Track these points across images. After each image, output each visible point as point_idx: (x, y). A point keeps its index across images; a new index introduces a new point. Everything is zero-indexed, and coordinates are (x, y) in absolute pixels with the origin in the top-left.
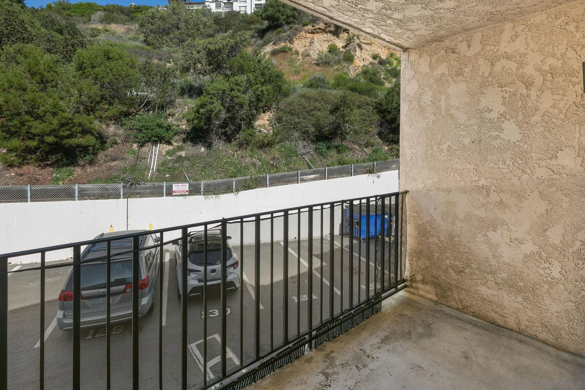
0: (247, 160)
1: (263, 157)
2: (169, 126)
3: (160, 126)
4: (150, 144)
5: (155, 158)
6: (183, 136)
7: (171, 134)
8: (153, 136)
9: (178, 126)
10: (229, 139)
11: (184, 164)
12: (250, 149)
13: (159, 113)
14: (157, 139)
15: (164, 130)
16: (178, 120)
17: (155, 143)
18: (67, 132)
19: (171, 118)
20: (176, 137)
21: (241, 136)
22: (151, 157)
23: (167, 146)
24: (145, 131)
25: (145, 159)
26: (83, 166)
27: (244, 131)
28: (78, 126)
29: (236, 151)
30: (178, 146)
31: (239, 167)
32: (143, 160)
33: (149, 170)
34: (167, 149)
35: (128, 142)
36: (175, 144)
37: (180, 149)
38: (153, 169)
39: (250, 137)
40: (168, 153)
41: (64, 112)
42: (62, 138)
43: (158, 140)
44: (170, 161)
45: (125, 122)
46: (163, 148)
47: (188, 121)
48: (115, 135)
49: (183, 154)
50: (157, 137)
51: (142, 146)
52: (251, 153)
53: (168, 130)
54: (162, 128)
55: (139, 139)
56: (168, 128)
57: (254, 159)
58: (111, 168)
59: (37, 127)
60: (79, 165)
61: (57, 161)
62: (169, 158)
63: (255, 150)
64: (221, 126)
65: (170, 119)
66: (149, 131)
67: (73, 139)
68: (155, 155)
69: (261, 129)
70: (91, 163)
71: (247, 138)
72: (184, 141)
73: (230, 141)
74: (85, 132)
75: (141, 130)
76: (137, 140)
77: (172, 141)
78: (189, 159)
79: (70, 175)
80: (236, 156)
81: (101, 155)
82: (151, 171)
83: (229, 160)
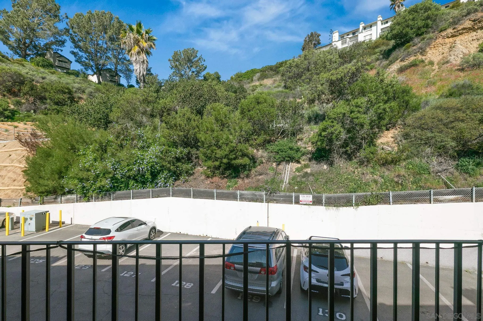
0: (368, 177)
1: (386, 174)
2: (298, 148)
3: (291, 149)
4: (284, 163)
5: (287, 174)
6: (309, 156)
7: (299, 154)
8: (286, 157)
9: (305, 148)
10: (349, 157)
11: (309, 179)
12: (371, 167)
13: (291, 139)
14: (289, 159)
15: (294, 152)
16: (305, 143)
17: (288, 162)
18: (234, 156)
19: (300, 142)
20: (304, 157)
21: (362, 154)
22: (285, 173)
23: (297, 164)
24: (281, 153)
25: (280, 174)
26: (243, 178)
27: (364, 149)
28: (240, 152)
29: (357, 168)
30: (305, 164)
31: (359, 183)
32: (279, 175)
33: (283, 182)
34: (297, 167)
35: (270, 161)
36: (303, 163)
37: (306, 166)
38: (286, 182)
39: (371, 155)
40: (298, 170)
41: (232, 143)
42: (231, 159)
43: (290, 160)
44: (299, 176)
45: (268, 147)
46: (294, 166)
47: (313, 143)
48: (262, 157)
49: (309, 170)
50: (289, 157)
51: (279, 164)
52: (372, 170)
53: (297, 151)
54: (293, 150)
55: (277, 160)
56: (298, 150)
57: (375, 176)
58: (259, 180)
59: (219, 153)
60: (241, 178)
61: (230, 175)
62: (298, 174)
63: (377, 167)
64: (342, 146)
65: (299, 143)
66: (284, 153)
67: (237, 160)
68: (288, 172)
69: (384, 147)
70: (248, 176)
71: (368, 156)
72: (310, 160)
73: (351, 159)
74: (244, 155)
75: (278, 153)
76: (275, 160)
77: (300, 160)
78: (313, 175)
79: (236, 184)
80: (356, 173)
81: (253, 171)
82: (284, 183)
83: (349, 176)
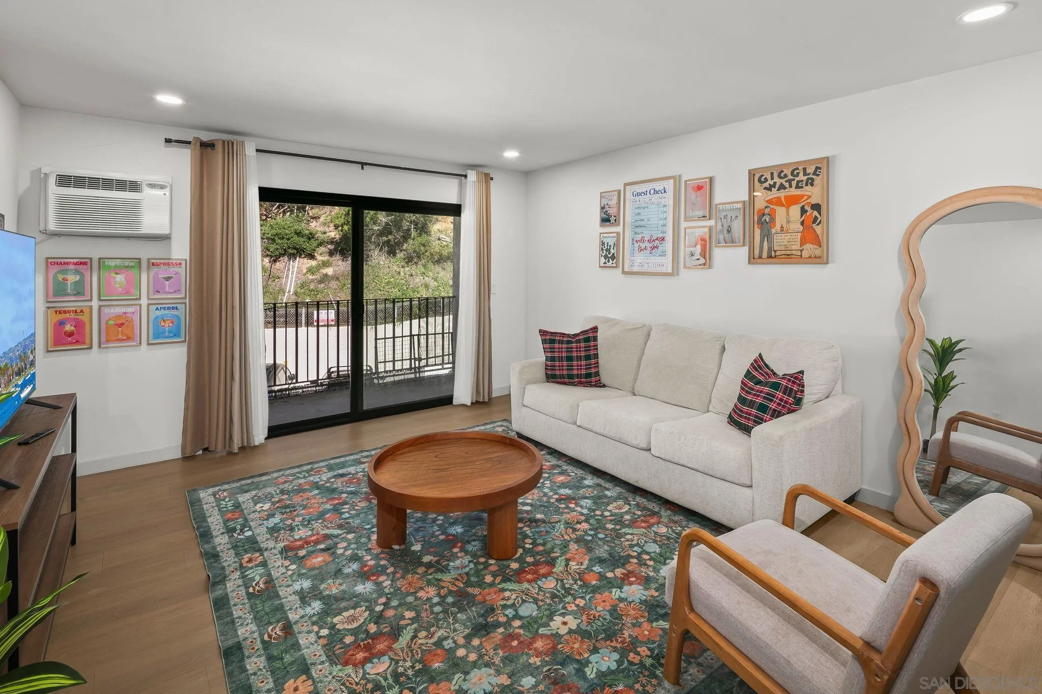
0: (417, 280)
1: (440, 275)
2: (311, 234)
3: (299, 234)
4: (286, 258)
5: (292, 277)
6: (331, 247)
7: (314, 243)
8: (289, 248)
9: (325, 233)
10: (392, 252)
11: (330, 285)
12: (422, 265)
13: (298, 216)
14: (295, 252)
15: (305, 239)
16: (324, 224)
17: (292, 256)
19: (314, 222)
20: (322, 249)
21: (409, 246)
22: (287, 276)
23: (309, 261)
24: (280, 241)
25: (279, 278)
27: (413, 239)
29: (403, 267)
30: (323, 261)
31: (405, 288)
32: (277, 280)
33: (284, 292)
34: (309, 265)
36: (319, 258)
37: (325, 264)
38: (289, 292)
39: (422, 248)
40: (311, 270)
43: (297, 253)
44: (312, 281)
46: (301, 264)
47: (336, 227)
49: (330, 271)
50: (295, 248)
51: (275, 261)
52: (423, 270)
53: (309, 239)
54: (303, 237)
55: (271, 252)
56: (311, 236)
57: (427, 279)
62: (311, 277)
63: (430, 265)
64: (381, 234)
65: (313, 224)
66: (285, 241)
68: (292, 274)
69: (441, 236)
71: (417, 249)
72: (331, 254)
73: (394, 254)
75: (274, 240)
76: (269, 253)
77: (315, 254)
78: (338, 279)
80: (402, 274)
82: (286, 294)
83: (392, 280)
